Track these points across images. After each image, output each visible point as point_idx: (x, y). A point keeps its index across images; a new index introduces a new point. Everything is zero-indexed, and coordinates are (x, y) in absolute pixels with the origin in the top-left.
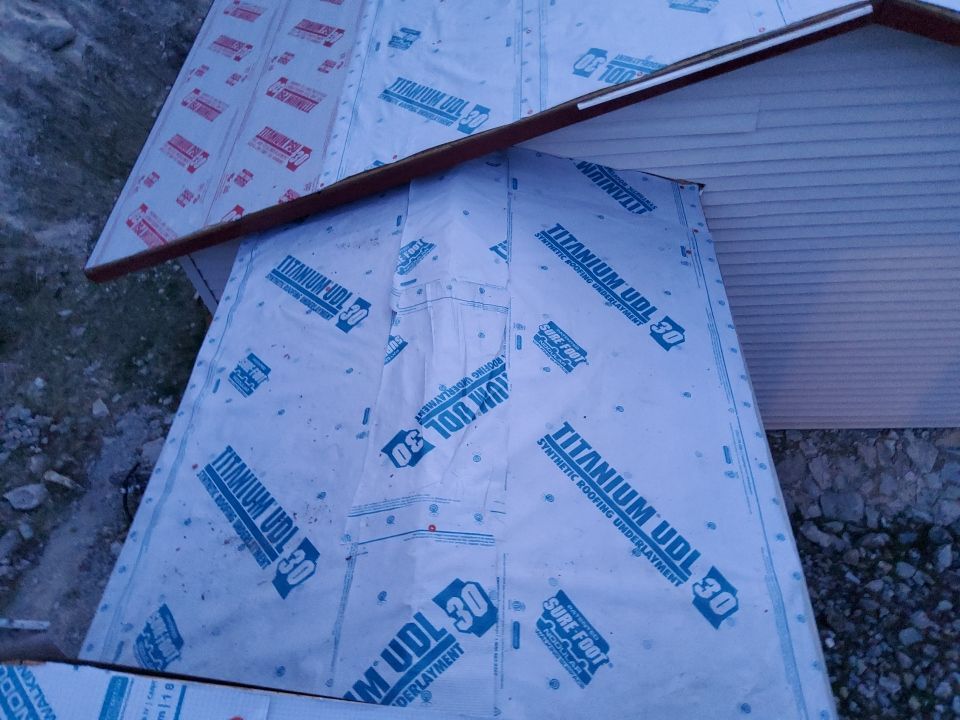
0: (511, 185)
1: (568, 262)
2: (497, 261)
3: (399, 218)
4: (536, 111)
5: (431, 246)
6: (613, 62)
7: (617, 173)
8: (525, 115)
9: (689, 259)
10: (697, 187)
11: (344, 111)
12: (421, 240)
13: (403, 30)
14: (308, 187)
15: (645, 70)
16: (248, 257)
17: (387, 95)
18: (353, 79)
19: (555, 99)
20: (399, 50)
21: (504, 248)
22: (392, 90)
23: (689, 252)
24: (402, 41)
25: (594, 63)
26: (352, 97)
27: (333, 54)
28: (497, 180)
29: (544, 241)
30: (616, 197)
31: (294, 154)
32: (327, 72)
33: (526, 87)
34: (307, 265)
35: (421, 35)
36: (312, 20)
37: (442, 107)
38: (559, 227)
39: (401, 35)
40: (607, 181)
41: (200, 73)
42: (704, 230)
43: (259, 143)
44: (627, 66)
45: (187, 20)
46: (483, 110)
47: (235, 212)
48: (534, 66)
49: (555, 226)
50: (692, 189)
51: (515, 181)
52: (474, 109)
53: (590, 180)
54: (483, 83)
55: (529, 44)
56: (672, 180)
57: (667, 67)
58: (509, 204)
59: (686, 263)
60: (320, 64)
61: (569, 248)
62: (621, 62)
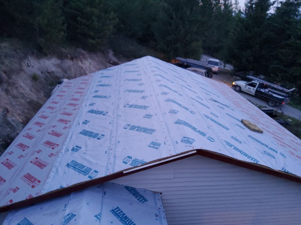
0: (103, 193)
1: (120, 220)
2: (96, 221)
3: (66, 205)
4: (112, 173)
5: (75, 215)
6: (133, 160)
7: (136, 190)
8: (108, 174)
9: (158, 218)
10: (160, 194)
11: (54, 169)
12: (72, 213)
13: (76, 146)
14: (37, 194)
15: (142, 163)
16: (10, 218)
17: (68, 165)
18: (58, 160)
19: (117, 170)
20: (75, 152)
21: (99, 216)
22: (70, 164)
23: (158, 216)
24: (75, 150)
25: (129, 160)
26: (57, 165)
27: (54, 152)
28: (99, 192)
29: (113, 213)
30: (136, 197)
31: (35, 182)
32: (51, 157)
33: (109, 165)
34: (31, 222)
35: (81, 148)
36: (50, 141)
37: (84, 170)
38: (118, 208)
39: (75, 148)
40: (133, 192)
41: (10, 154)
42: (162, 208)
43: (24, 178)
44: (138, 162)
45: (11, 133)
46: (96, 172)
47: (9, 202)
48: (112, 159)
49: (116, 207)
50: (159, 194)
51: (105, 192)
52: (94, 171)
53: (128, 192)
54: (97, 163)
55: (111, 153)
56: (153, 192)
57: (147, 163)
58: (102, 200)
59: (157, 220)
60: (49, 154)
61: (120, 215)
62: (136, 161)
